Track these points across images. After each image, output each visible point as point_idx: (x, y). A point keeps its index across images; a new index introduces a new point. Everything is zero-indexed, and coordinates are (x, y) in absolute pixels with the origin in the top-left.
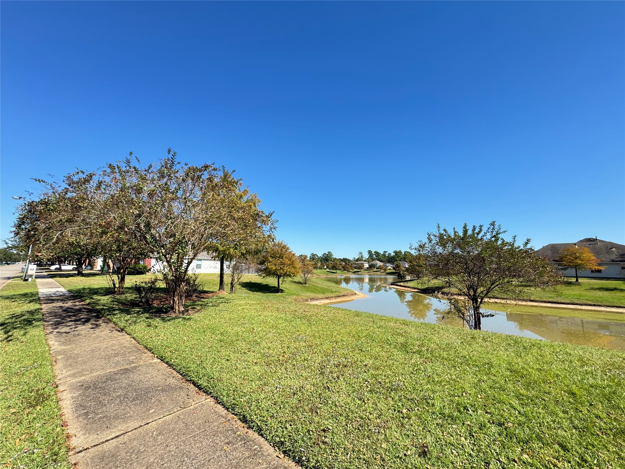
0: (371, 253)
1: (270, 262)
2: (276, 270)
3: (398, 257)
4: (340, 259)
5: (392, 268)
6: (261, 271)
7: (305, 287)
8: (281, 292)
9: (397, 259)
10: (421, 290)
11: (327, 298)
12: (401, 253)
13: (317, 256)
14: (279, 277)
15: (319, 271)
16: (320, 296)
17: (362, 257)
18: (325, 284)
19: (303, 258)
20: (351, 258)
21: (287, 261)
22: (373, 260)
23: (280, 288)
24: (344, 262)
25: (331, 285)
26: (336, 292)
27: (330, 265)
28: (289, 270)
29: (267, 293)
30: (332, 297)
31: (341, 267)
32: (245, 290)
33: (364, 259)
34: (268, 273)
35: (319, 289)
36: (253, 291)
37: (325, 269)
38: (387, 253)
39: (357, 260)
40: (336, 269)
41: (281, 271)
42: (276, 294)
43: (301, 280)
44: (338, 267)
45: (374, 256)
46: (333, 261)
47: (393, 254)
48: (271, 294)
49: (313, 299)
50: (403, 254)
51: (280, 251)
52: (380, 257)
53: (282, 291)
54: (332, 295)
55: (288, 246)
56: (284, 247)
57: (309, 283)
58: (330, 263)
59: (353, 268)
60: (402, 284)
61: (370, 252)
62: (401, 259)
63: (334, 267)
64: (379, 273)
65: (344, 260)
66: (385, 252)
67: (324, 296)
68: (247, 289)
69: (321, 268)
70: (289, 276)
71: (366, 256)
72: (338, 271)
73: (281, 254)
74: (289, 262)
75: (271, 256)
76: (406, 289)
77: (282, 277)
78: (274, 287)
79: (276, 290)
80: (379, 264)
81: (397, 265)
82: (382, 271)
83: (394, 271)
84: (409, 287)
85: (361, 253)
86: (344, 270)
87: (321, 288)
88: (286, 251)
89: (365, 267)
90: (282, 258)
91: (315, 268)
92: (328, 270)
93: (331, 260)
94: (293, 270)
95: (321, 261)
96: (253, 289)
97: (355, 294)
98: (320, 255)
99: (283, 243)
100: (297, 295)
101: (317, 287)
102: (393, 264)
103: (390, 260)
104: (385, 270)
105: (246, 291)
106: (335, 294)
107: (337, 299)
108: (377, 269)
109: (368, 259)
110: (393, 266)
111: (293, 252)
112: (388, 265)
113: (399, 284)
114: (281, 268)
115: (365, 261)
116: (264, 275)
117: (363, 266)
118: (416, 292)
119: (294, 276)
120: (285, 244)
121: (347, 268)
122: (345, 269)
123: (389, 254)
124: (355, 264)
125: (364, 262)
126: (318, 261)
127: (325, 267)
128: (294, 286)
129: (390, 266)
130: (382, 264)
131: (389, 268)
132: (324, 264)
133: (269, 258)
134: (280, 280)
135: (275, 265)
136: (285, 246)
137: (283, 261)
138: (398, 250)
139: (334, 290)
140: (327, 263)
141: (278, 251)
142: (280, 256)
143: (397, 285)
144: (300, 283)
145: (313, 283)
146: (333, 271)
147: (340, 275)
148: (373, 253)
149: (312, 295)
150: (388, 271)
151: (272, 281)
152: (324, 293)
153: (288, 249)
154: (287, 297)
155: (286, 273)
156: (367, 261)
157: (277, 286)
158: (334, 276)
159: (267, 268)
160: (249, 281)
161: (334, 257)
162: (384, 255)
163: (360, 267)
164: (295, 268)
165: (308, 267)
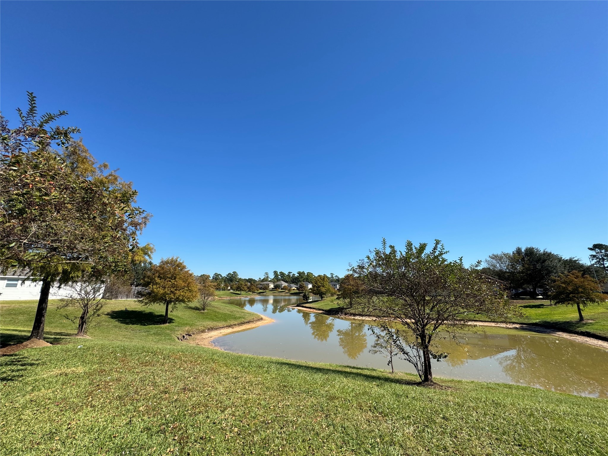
0: (277, 273)
1: (157, 284)
2: (165, 294)
3: (301, 278)
4: (245, 279)
5: (296, 288)
6: (142, 295)
7: (203, 313)
8: (169, 323)
9: (301, 279)
10: (326, 311)
11: (229, 326)
12: (304, 273)
13: (221, 276)
14: (168, 303)
15: (222, 292)
16: (220, 324)
17: (268, 277)
18: (228, 308)
19: (204, 278)
20: (257, 279)
21: (181, 283)
22: (278, 280)
23: (169, 316)
24: (250, 282)
25: (234, 309)
26: (240, 318)
27: (235, 286)
28: (182, 293)
29: (148, 324)
30: (235, 325)
31: (246, 288)
32: (114, 322)
33: (269, 280)
34: (153, 298)
35: (220, 316)
36: (127, 324)
37: (229, 290)
38: (292, 274)
39: (263, 280)
40: (241, 290)
41: (172, 296)
42: (162, 326)
43: (198, 305)
44: (243, 287)
45: (280, 277)
46: (238, 282)
47: (297, 275)
48: (153, 326)
49: (211, 329)
50: (306, 274)
51: (172, 271)
52: (285, 278)
53: (171, 321)
54: (236, 323)
55: (185, 264)
56: (179, 265)
57: (209, 308)
58: (235, 284)
59: (258, 289)
60: (307, 305)
61: (275, 272)
62: (304, 279)
63: (239, 288)
64: (283, 294)
65: (250, 280)
66: (290, 273)
67: (225, 324)
68: (119, 321)
69: (224, 289)
70: (183, 301)
71: (272, 276)
72: (242, 292)
73: (174, 273)
74: (183, 284)
75: (159, 277)
76: (312, 310)
77: (173, 303)
78: (161, 316)
79: (163, 319)
80: (284, 284)
81: (300, 285)
82: (287, 291)
83: (298, 291)
84: (314, 308)
85: (267, 274)
86: (249, 291)
87: (222, 314)
88: (181, 270)
89: (270, 287)
90: (175, 279)
91: (218, 289)
92: (232, 291)
93: (236, 281)
94: (188, 294)
95: (225, 281)
96: (128, 321)
97: (262, 319)
98: (224, 274)
99: (178, 260)
100: (191, 326)
101: (218, 313)
102: (297, 284)
103: (294, 280)
104: (289, 290)
105: (117, 323)
106: (239, 321)
107: (241, 327)
108: (282, 289)
109: (273, 279)
110: (297, 286)
111: (190, 272)
112: (292, 285)
113: (304, 305)
114: (171, 291)
115: (270, 281)
116: (147, 301)
117: (269, 287)
118: (321, 313)
119: (189, 301)
120: (181, 262)
121: (253, 289)
122: (250, 289)
123: (293, 274)
124: (261, 285)
125: (269, 283)
126: (221, 282)
127: (229, 288)
128: (189, 313)
129: (294, 287)
130: (286, 284)
131: (293, 288)
132: (228, 285)
133: (156, 279)
134: (170, 307)
135: (165, 288)
136: (181, 264)
137: (176, 283)
138: (302, 271)
139: (238, 316)
140: (232, 284)
141: (170, 270)
142: (172, 276)
143: (303, 307)
144: (197, 309)
145: (213, 308)
146: (237, 292)
147: (244, 297)
148: (279, 273)
149: (210, 324)
150: (293, 292)
151: (158, 308)
152: (225, 320)
153: (184, 267)
154: (177, 328)
155: (178, 298)
156: (272, 281)
157: (164, 314)
158: (238, 298)
159: (152, 291)
160: (124, 309)
161: (239, 277)
162: (289, 275)
163: (266, 288)
164: (191, 291)
165: (209, 289)
